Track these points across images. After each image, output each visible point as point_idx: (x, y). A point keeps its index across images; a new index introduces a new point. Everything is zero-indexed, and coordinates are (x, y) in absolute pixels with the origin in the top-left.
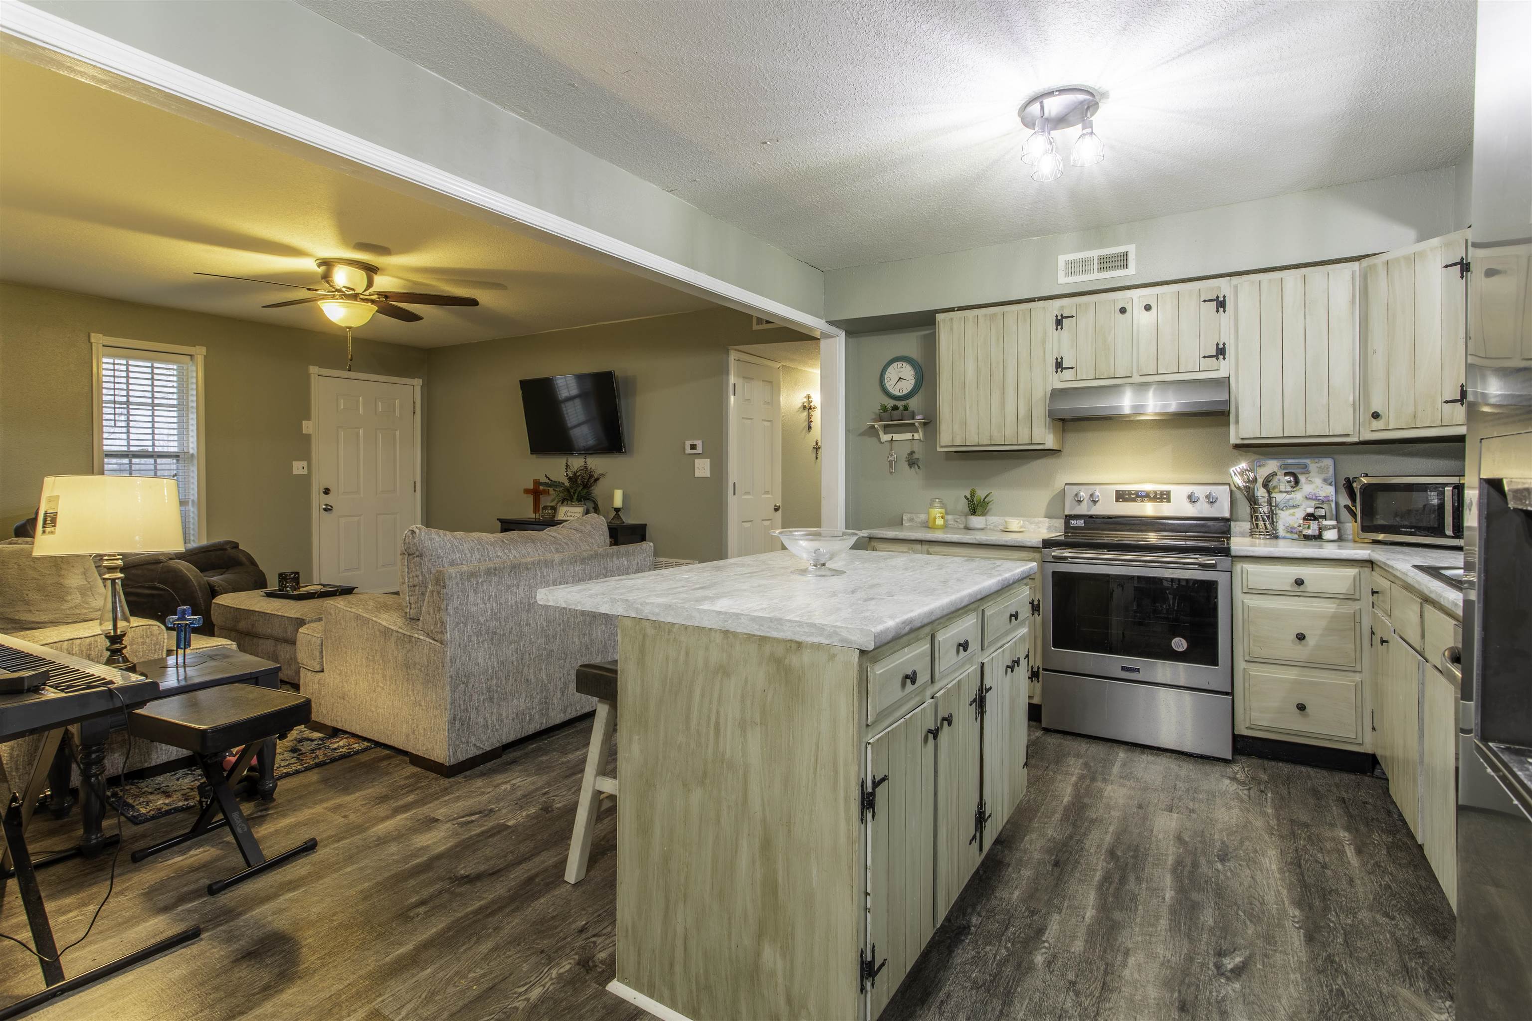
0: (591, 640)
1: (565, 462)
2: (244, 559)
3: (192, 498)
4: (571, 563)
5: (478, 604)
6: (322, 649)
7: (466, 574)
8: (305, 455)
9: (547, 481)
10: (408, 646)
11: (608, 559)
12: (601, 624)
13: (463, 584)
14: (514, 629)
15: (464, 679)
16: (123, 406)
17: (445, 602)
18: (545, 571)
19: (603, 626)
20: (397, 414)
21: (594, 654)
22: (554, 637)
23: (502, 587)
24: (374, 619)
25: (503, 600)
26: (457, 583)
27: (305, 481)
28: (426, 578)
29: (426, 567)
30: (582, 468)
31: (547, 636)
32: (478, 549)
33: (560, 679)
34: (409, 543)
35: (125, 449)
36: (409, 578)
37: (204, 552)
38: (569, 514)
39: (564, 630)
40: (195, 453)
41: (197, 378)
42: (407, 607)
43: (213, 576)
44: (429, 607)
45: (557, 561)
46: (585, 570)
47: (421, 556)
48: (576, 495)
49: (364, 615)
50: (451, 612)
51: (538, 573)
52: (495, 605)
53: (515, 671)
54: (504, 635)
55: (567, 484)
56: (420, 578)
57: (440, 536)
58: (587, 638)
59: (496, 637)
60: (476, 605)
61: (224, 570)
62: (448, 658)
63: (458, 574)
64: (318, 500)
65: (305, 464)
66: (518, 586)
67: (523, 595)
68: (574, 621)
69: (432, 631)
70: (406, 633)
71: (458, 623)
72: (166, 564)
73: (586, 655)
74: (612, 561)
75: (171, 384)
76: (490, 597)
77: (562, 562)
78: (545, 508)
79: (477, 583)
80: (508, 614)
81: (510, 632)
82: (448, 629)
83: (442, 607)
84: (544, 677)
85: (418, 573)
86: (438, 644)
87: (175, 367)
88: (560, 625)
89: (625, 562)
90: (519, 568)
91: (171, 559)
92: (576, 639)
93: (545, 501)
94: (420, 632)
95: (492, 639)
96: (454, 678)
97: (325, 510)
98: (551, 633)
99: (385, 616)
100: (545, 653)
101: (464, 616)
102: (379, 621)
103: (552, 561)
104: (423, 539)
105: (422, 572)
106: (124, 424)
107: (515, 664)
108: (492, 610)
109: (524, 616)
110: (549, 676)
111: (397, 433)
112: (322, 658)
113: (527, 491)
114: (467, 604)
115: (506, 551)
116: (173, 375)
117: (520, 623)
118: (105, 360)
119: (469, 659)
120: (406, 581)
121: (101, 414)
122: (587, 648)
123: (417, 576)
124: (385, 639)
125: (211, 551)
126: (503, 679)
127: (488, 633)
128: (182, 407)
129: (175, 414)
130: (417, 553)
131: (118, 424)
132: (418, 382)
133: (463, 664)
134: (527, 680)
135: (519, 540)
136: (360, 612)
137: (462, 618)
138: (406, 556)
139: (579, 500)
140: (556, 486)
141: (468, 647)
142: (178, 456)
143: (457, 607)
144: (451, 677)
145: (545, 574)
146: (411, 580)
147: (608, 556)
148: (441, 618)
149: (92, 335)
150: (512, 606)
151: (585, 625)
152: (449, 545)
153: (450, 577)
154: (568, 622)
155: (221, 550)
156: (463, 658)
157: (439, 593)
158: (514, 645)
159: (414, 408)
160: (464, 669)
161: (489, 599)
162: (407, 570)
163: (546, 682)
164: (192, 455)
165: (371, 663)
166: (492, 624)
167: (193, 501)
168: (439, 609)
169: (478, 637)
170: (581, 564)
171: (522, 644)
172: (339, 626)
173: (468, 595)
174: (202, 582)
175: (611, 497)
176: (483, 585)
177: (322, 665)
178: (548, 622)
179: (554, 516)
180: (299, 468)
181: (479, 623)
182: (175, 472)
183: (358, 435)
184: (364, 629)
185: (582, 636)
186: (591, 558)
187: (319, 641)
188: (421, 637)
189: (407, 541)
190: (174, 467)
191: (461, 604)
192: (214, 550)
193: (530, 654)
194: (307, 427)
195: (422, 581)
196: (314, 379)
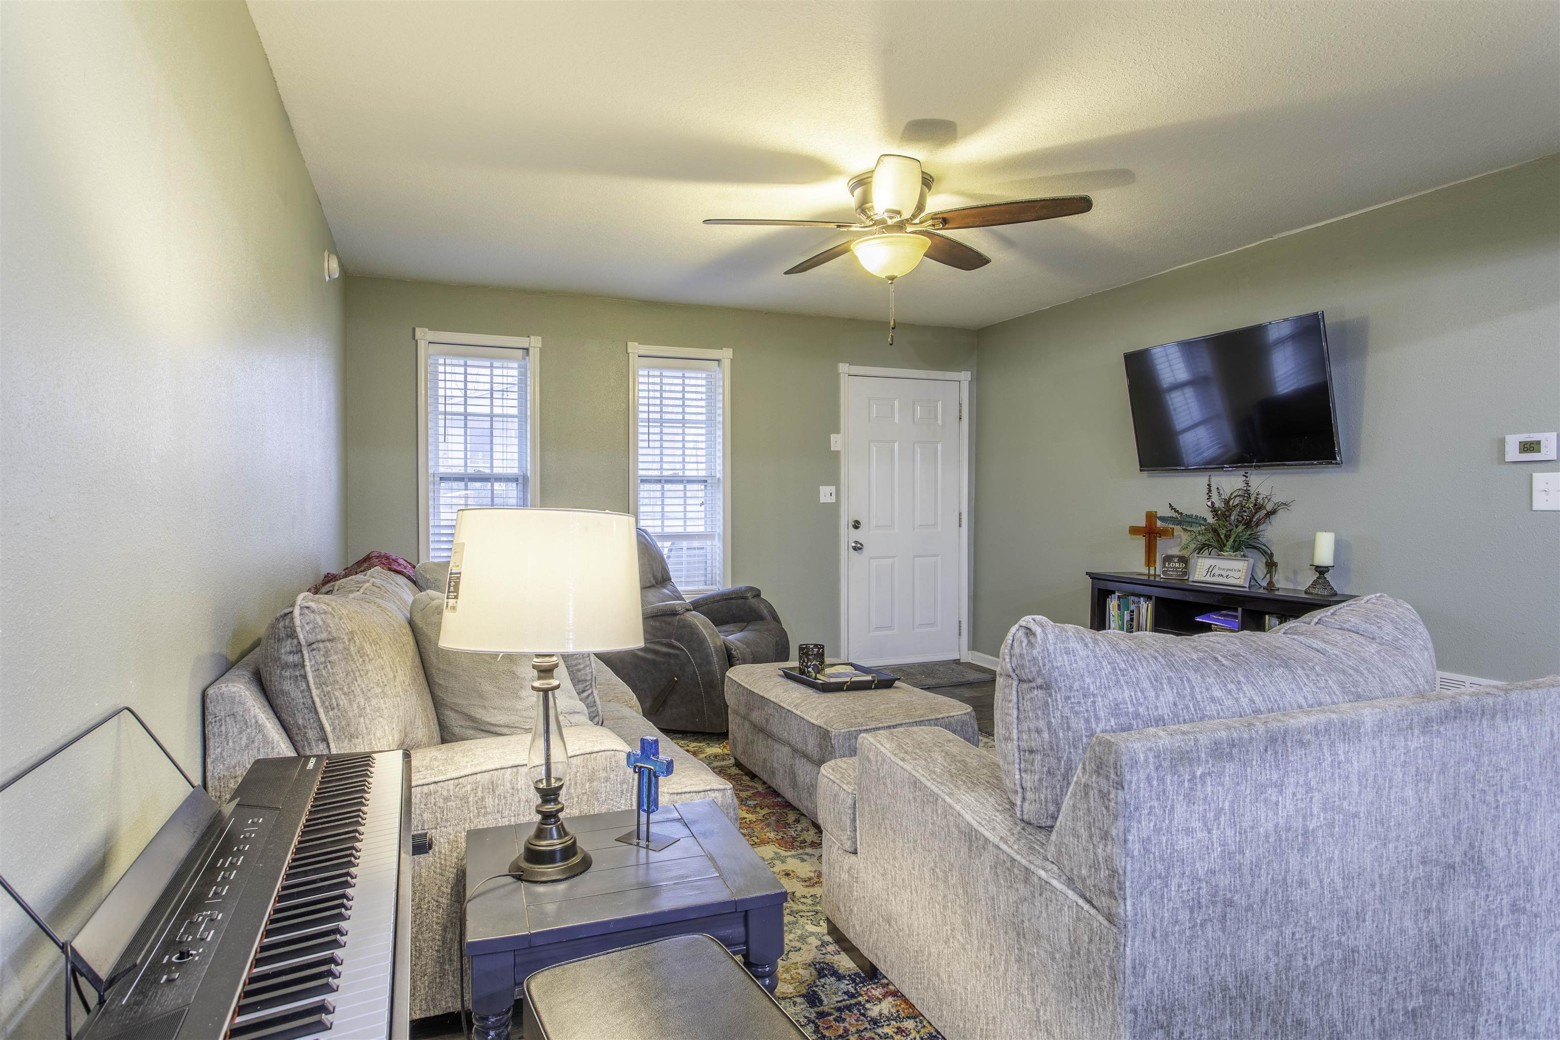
0: (1443, 926)
1: (1207, 482)
2: (765, 612)
3: (718, 530)
4: (1400, 730)
5: (1193, 831)
6: (854, 814)
7: (1168, 756)
8: (834, 479)
9: (1175, 515)
10: (1024, 891)
11: (1485, 722)
12: (1465, 886)
13: (1162, 780)
14: (1271, 893)
15: (1162, 1017)
16: (656, 424)
17: (1121, 823)
18: (1341, 748)
19: (1470, 891)
20: (940, 422)
21: (1449, 960)
22: (1360, 916)
23: (1246, 789)
24: (948, 799)
25: (1247, 823)
26: (1149, 779)
27: (833, 510)
28: (1057, 737)
29: (1058, 714)
30: (1240, 493)
31: (1344, 914)
32: (1169, 678)
33: (1373, 1021)
34: (1021, 656)
35: (657, 473)
36: (1020, 732)
37: (726, 599)
38: (1216, 571)
39: (1382, 899)
40: (721, 478)
41: (723, 386)
42: (1016, 792)
43: (733, 632)
44: (1075, 819)
45: (1368, 726)
46: (1430, 748)
47: (1046, 687)
48: (1231, 540)
49: (929, 784)
50: (1136, 848)
51: (1327, 754)
52: (1229, 833)
53: (1273, 998)
54: (1249, 908)
55: (1211, 520)
56: (1046, 735)
57: (1086, 645)
58: (1433, 920)
59: (1231, 913)
60: (1188, 831)
61: (744, 624)
62: (1128, 963)
63: (1151, 755)
64: (847, 536)
65: (833, 489)
66: (1280, 787)
67: (1291, 808)
68: (1406, 878)
69: (1083, 880)
70: (1018, 858)
71: (1150, 878)
72: (682, 617)
73: (1430, 963)
74: (1493, 727)
75: (699, 396)
76: (1219, 812)
77: (1379, 729)
78: (1168, 559)
79: (1192, 779)
80: (1258, 859)
81: (1263, 902)
82: (1128, 892)
83: (1114, 832)
84: (1337, 1016)
85: (1041, 724)
86: (1100, 918)
87: (704, 376)
88: (1373, 886)
89: (1524, 730)
90: (1284, 741)
91: (688, 610)
92: (1408, 923)
93: (1166, 547)
94: (1049, 866)
95: (1224, 917)
96: (1141, 1012)
97: (855, 549)
98: (1352, 904)
99: (968, 798)
100: (1338, 954)
101: (1162, 859)
102: (958, 808)
103: (1358, 725)
104: (1051, 649)
105: (1049, 724)
106: (658, 444)
107: (1272, 979)
108: (1223, 845)
109: (1294, 859)
110: (1348, 1013)
111: (940, 446)
112: (855, 830)
113: (1134, 531)
114: (1169, 831)
115: (1231, 686)
116: (702, 386)
117: (1285, 879)
118: (641, 373)
119: (1174, 967)
120: (1015, 735)
121: (636, 433)
122: (1434, 947)
123: (1038, 731)
124: (970, 849)
125: (732, 599)
126: (1247, 1017)
127: (1214, 903)
128: (710, 423)
129: (703, 431)
130: (1039, 681)
131: (651, 444)
132: (965, 376)
133: (1161, 980)
134: (1299, 1023)
135: (1252, 658)
136: (920, 774)
137: (1159, 866)
138: (1015, 683)
139: (1236, 548)
140: (1191, 524)
141: (1171, 938)
142: (705, 481)
143: (1149, 838)
144: (1135, 1011)
145: (1342, 757)
146: (1025, 737)
147: (1483, 714)
148: (1108, 859)
149: (629, 344)
150: (1267, 837)
151: (1430, 887)
152: (1108, 669)
153: (1134, 763)
154: (1392, 879)
155: (743, 598)
156: (1161, 963)
157: (1104, 796)
158: (1271, 934)
159: (960, 411)
160: (1163, 992)
161: (1217, 818)
162: (1015, 713)
163: (1340, 1028)
164: (719, 479)
165: (941, 886)
166: (1224, 880)
167: (719, 534)
168: (1105, 836)
169: (1192, 912)
170: (1423, 733)
171: (1288, 932)
172: (882, 787)
173: (1172, 807)
174: (719, 644)
175: (1311, 545)
176: (1204, 783)
177: (855, 843)
178: (1347, 878)
179: (1185, 573)
180: (826, 494)
181: (1195, 878)
182: (703, 500)
183: (892, 450)
184: (928, 811)
185: (1421, 915)
186: (1445, 718)
187: (850, 801)
188: (1055, 883)
189: (1017, 650)
190: (701, 494)
191: (1157, 830)
192: (736, 598)
193: (1305, 958)
194: (836, 442)
195: (1050, 742)
196: (844, 379)
